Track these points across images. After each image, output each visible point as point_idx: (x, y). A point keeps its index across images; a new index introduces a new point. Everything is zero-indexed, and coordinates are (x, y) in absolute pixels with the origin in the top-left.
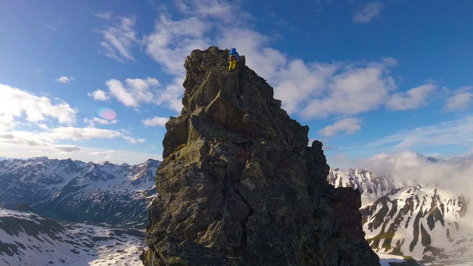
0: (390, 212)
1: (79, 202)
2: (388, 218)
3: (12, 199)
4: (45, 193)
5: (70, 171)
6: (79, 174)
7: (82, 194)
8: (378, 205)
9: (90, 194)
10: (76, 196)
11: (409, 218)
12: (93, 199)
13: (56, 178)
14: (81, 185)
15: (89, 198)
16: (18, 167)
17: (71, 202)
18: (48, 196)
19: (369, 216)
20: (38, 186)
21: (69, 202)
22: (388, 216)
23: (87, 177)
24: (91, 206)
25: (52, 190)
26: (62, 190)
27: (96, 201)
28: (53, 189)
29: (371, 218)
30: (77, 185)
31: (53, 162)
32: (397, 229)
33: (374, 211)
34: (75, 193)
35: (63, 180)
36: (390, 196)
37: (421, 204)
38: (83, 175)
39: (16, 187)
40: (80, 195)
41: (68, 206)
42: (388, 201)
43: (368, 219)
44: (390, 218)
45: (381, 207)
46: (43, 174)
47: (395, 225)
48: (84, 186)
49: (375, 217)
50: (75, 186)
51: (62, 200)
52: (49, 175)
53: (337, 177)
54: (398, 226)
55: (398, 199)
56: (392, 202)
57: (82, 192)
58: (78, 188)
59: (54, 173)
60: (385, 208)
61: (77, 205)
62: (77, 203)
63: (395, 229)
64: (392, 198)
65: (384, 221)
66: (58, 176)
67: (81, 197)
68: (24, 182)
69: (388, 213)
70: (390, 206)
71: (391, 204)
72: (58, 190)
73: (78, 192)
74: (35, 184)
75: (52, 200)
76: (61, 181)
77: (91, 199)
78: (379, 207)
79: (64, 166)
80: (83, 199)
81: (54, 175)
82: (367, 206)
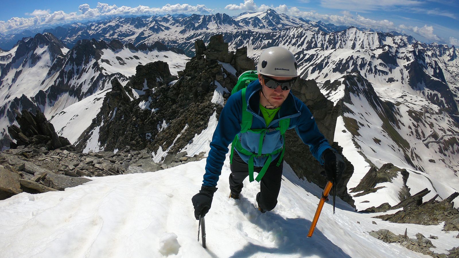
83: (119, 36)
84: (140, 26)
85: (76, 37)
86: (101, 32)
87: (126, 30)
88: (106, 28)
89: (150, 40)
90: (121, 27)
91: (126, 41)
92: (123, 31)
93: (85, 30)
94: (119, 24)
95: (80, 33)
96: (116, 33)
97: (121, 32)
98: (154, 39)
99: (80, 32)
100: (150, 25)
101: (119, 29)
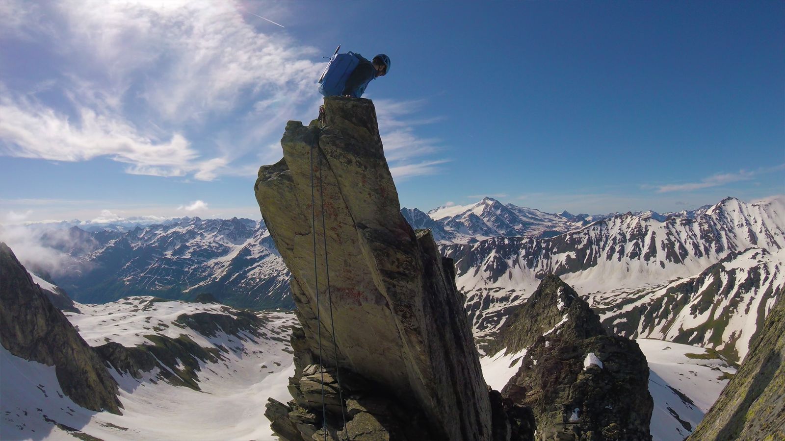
0: (724, 288)
1: (258, 280)
2: (720, 298)
3: (156, 283)
4: (204, 272)
5: (238, 236)
6: (251, 241)
7: (261, 268)
8: (707, 277)
9: (272, 268)
10: (252, 272)
11: (752, 299)
12: (278, 276)
13: (218, 248)
14: (257, 256)
15: (271, 273)
16: (159, 236)
17: (246, 281)
18: (210, 275)
19: (693, 294)
20: (193, 261)
21: (242, 281)
22: (721, 294)
23: (265, 244)
24: (275, 286)
25: (215, 266)
26: (230, 265)
27: (281, 278)
28: (216, 264)
29: (695, 297)
30: (252, 257)
31: (211, 225)
32: (732, 316)
33: (700, 286)
34: (250, 267)
35: (228, 250)
36: (725, 264)
37: (771, 277)
38: (259, 241)
39: (160, 266)
40: (257, 270)
41: (241, 287)
42: (722, 272)
43: (691, 298)
44: (724, 298)
45: (711, 280)
46: (197, 244)
47: (731, 309)
48: (261, 258)
49: (701, 296)
50: (249, 257)
51: (231, 279)
52: (208, 244)
53: (647, 231)
54: (735, 310)
55: (737, 269)
56: (728, 273)
57: (259, 266)
58: (254, 261)
59: (214, 241)
60: (717, 283)
61: (255, 286)
62: (254, 282)
63: (730, 315)
64: (728, 266)
65: (715, 302)
66: (221, 245)
67: (260, 273)
68: (173, 257)
69: (722, 289)
70: (725, 279)
71: (727, 276)
72: (224, 266)
73: (254, 266)
74: (189, 259)
75: (217, 280)
76: (226, 251)
77: (275, 275)
78: (709, 281)
79: (228, 229)
80: (262, 277)
81: (214, 244)
82: (691, 278)
83: (193, 254)
84: (240, 237)
85: (103, 250)
86: (157, 244)
87: (210, 243)
88: (167, 236)
89: (265, 266)
90: (198, 238)
91: (209, 267)
92: (204, 244)
93: (122, 237)
94: (196, 230)
95: (112, 243)
96: (188, 248)
97: (200, 247)
98: (273, 264)
99: (113, 241)
100: (262, 234)
101: (193, 241)
